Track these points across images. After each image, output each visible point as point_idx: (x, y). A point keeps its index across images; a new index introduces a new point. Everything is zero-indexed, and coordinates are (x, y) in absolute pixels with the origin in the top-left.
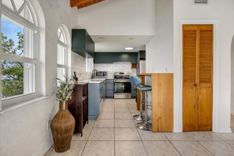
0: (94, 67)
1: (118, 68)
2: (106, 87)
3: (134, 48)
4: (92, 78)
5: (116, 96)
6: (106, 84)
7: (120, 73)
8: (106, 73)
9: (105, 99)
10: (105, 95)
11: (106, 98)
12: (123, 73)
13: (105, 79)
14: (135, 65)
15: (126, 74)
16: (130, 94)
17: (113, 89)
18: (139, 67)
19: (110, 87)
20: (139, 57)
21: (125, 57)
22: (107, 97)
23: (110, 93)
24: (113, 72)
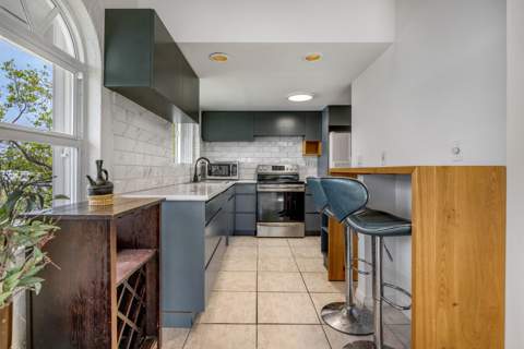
0: (203, 150)
1: (268, 155)
2: (235, 204)
3: (315, 96)
4: (196, 180)
5: (262, 230)
6: (234, 196)
7: (275, 168)
8: (235, 166)
9: (231, 239)
10: (231, 228)
11: (234, 235)
12: (282, 168)
13: (231, 183)
14: (313, 147)
15: (289, 169)
16: (301, 225)
17: (254, 210)
18: (326, 151)
19: (247, 204)
20: (326, 123)
21: (286, 124)
22: (236, 233)
23: (245, 221)
24: (255, 166)
